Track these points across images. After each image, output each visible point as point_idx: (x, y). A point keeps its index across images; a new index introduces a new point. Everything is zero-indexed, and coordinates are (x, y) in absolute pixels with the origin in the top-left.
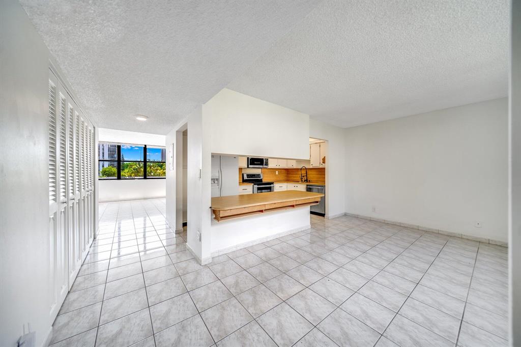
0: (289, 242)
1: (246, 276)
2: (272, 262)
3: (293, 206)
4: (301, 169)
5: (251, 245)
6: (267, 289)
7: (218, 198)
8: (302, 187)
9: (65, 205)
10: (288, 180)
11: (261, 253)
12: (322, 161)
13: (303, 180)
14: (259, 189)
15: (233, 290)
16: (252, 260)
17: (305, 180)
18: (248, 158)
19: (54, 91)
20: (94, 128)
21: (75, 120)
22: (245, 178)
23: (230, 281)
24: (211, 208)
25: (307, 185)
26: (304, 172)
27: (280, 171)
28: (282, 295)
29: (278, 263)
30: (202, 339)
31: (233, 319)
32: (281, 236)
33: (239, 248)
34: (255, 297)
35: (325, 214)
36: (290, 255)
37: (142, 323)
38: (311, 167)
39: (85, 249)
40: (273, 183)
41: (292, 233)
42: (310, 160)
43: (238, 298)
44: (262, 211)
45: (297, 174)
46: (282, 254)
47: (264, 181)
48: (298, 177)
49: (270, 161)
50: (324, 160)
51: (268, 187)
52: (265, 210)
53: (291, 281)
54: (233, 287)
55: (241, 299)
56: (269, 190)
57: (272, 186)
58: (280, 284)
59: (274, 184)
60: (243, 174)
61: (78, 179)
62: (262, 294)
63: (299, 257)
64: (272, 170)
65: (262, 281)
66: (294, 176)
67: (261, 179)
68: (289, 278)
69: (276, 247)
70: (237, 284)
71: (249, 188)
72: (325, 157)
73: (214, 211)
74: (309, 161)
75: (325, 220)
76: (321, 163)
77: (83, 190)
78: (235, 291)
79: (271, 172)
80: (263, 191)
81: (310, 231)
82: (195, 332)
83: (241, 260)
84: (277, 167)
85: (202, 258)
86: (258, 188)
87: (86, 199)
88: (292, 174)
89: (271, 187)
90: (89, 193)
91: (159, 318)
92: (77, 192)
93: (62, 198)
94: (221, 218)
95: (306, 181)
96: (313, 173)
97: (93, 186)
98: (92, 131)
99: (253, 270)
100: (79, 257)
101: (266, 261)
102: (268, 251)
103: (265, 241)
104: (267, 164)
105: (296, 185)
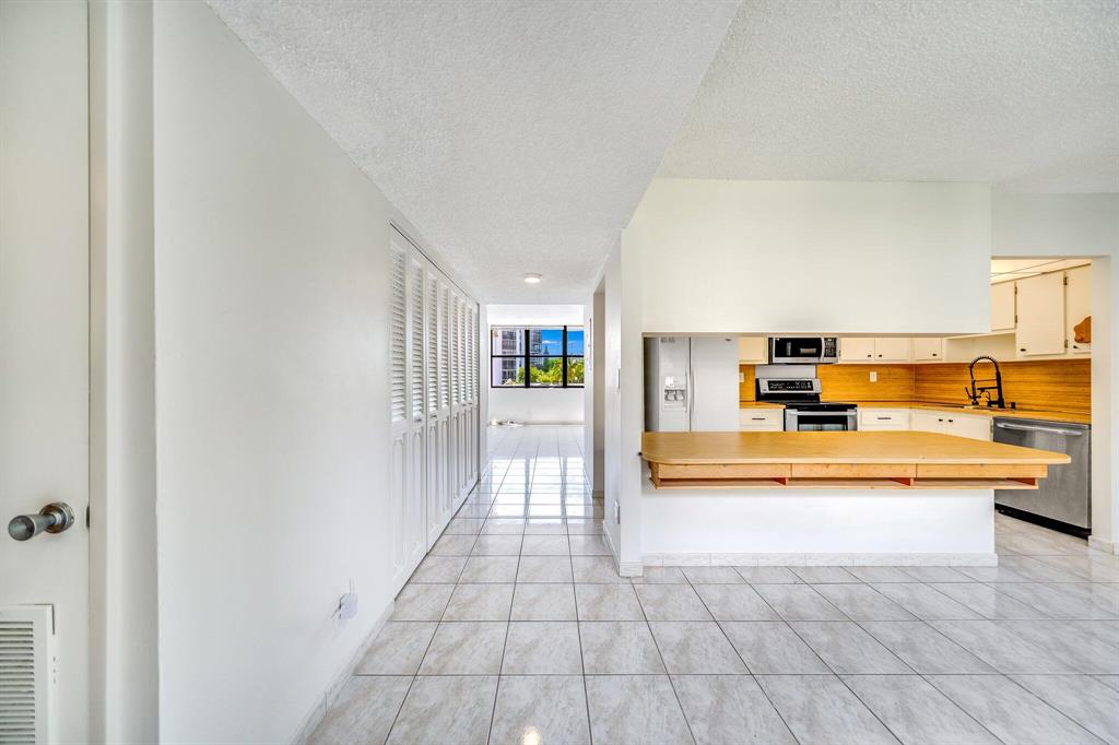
0: (884, 589)
1: (714, 639)
2: (805, 628)
3: (905, 481)
4: (971, 366)
5: (752, 563)
6: (762, 698)
7: (683, 434)
8: (975, 425)
9: (421, 424)
10: (917, 400)
11: (776, 594)
12: (1072, 335)
13: (983, 401)
14: (802, 420)
15: (668, 658)
16: (744, 602)
17: (990, 403)
18: (770, 339)
19: (402, 259)
20: (478, 305)
21: (441, 297)
22: (765, 389)
23: (672, 633)
24: (640, 454)
25: (996, 420)
26: (986, 377)
27: (885, 371)
28: (806, 736)
29: (825, 638)
30: (572, 732)
31: (648, 726)
32: (858, 563)
33: (715, 563)
34: (720, 702)
35: (1089, 531)
36: (878, 628)
37: (491, 645)
38: (1020, 357)
39: (458, 494)
40: (853, 407)
41: (907, 563)
42: (1014, 335)
43: (676, 683)
44: (782, 481)
45: (955, 382)
46: (844, 617)
47: (824, 399)
48: (959, 391)
49: (843, 344)
50: (1083, 333)
51: (837, 416)
52: (791, 479)
53: (853, 709)
54: (672, 651)
55: (684, 689)
56: (840, 426)
57: (849, 413)
58: (811, 702)
59: (858, 409)
60: (757, 381)
61: (446, 382)
62: (742, 702)
63: (912, 648)
64: (853, 370)
65: (756, 668)
66: (943, 386)
67: (817, 396)
68: (848, 694)
69: (830, 591)
70: (684, 646)
71: (772, 417)
72: (1088, 321)
73: (650, 465)
74: (1010, 338)
75: (1091, 551)
76: (1072, 343)
77: (455, 403)
78: (674, 663)
79: (851, 374)
80: (826, 426)
81: (994, 575)
82: (564, 709)
83: (713, 594)
84: (872, 361)
85: (622, 560)
86: (799, 417)
87: (462, 418)
88: (934, 382)
89: (846, 417)
90: (468, 408)
91: (517, 648)
92: (444, 406)
93: (416, 414)
94: (662, 480)
95: (1000, 403)
96: (1031, 378)
97: (476, 398)
98: (475, 311)
99: (736, 630)
100: (449, 506)
101: (785, 619)
102: (802, 595)
103: (799, 563)
104: (833, 352)
105: (946, 414)
